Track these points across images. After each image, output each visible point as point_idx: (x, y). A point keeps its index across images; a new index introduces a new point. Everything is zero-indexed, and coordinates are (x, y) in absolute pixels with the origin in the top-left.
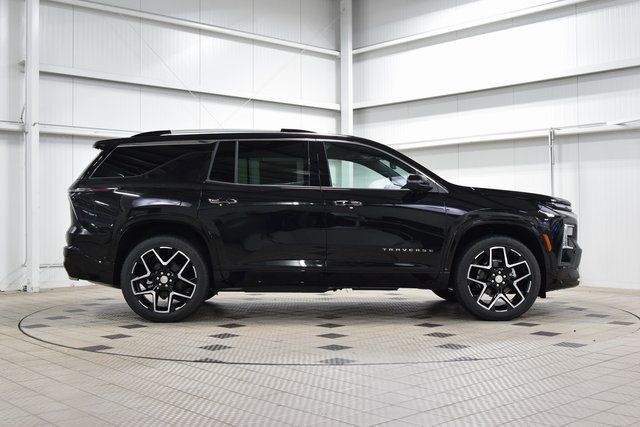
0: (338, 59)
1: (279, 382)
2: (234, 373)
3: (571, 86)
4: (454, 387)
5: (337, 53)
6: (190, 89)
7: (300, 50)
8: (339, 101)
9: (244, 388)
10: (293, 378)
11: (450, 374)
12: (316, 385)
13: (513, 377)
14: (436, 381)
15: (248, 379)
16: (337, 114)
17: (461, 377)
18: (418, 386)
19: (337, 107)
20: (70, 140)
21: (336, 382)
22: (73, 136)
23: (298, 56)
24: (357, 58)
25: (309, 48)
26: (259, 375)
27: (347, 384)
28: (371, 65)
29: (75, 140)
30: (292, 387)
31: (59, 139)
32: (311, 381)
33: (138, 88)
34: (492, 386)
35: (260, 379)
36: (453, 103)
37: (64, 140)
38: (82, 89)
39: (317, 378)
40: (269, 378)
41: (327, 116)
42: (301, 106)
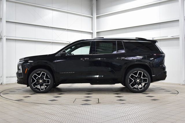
0: (92, 18)
1: (75, 110)
2: (62, 107)
3: (158, 26)
4: (125, 111)
5: (92, 16)
6: (49, 26)
7: (81, 15)
8: (92, 30)
9: (65, 112)
10: (79, 109)
11: (124, 107)
12: (86, 111)
13: (142, 108)
14: (120, 109)
15: (66, 109)
16: (92, 33)
17: (127, 108)
18: (115, 111)
19: (92, 32)
20: (15, 41)
21: (91, 110)
22: (16, 40)
23: (81, 17)
24: (98, 17)
25: (84, 15)
26: (69, 108)
27: (94, 111)
28: (102, 19)
30: (79, 111)
31: (11, 41)
32: (84, 110)
33: (35, 26)
34: (136, 111)
35: (69, 109)
36: (125, 30)
37: (13, 41)
38: (18, 26)
39: (86, 109)
40: (72, 109)
41: (90, 34)
42: (81, 31)
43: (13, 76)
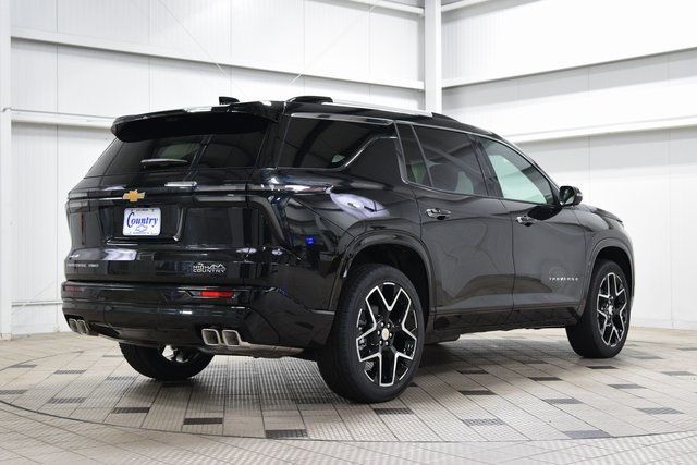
0: (420, 19)
5: (419, 10)
8: (422, 77)
16: (419, 94)
19: (419, 85)
20: (53, 131)
22: (58, 127)
23: (366, 15)
24: (448, 17)
29: (61, 132)
31: (39, 130)
33: (146, 60)
38: (69, 61)
41: (410, 98)
42: (370, 84)
43: (44, 298)
